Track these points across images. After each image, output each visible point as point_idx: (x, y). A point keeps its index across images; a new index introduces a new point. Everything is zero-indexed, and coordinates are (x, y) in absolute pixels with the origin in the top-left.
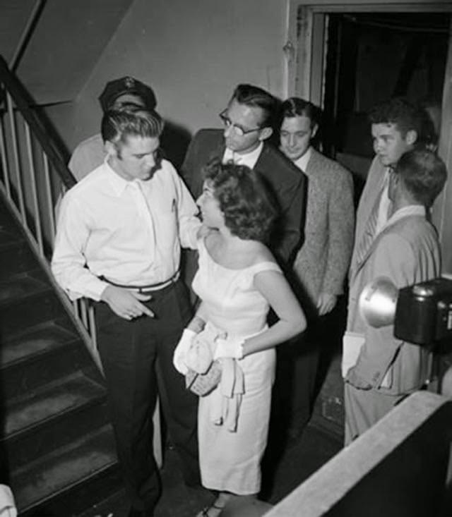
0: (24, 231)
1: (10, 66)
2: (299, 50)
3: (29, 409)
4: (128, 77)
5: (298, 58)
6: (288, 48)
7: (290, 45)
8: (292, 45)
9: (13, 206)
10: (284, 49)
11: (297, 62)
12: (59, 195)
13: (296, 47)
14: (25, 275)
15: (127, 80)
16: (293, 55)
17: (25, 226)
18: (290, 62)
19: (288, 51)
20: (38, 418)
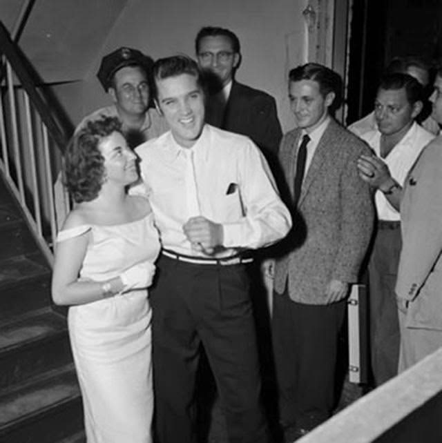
0: (22, 209)
1: (13, 37)
2: (320, 14)
3: (21, 400)
4: (124, 48)
5: (319, 23)
6: (309, 12)
7: (310, 9)
8: (312, 8)
9: (12, 184)
10: (304, 13)
11: (318, 27)
12: (59, 172)
13: (317, 11)
14: (23, 258)
15: (123, 50)
16: (314, 20)
17: (23, 205)
18: (310, 28)
19: (309, 15)
20: (30, 409)
